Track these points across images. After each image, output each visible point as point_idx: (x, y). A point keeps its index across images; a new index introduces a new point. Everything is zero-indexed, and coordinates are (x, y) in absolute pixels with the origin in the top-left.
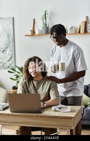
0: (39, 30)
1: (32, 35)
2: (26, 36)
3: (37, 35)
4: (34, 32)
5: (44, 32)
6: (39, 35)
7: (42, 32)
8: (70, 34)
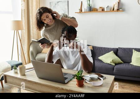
0: (85, 9)
1: (80, 12)
2: (76, 13)
3: (83, 12)
4: (81, 10)
5: (88, 10)
6: (85, 12)
7: (86, 10)
8: (106, 11)
